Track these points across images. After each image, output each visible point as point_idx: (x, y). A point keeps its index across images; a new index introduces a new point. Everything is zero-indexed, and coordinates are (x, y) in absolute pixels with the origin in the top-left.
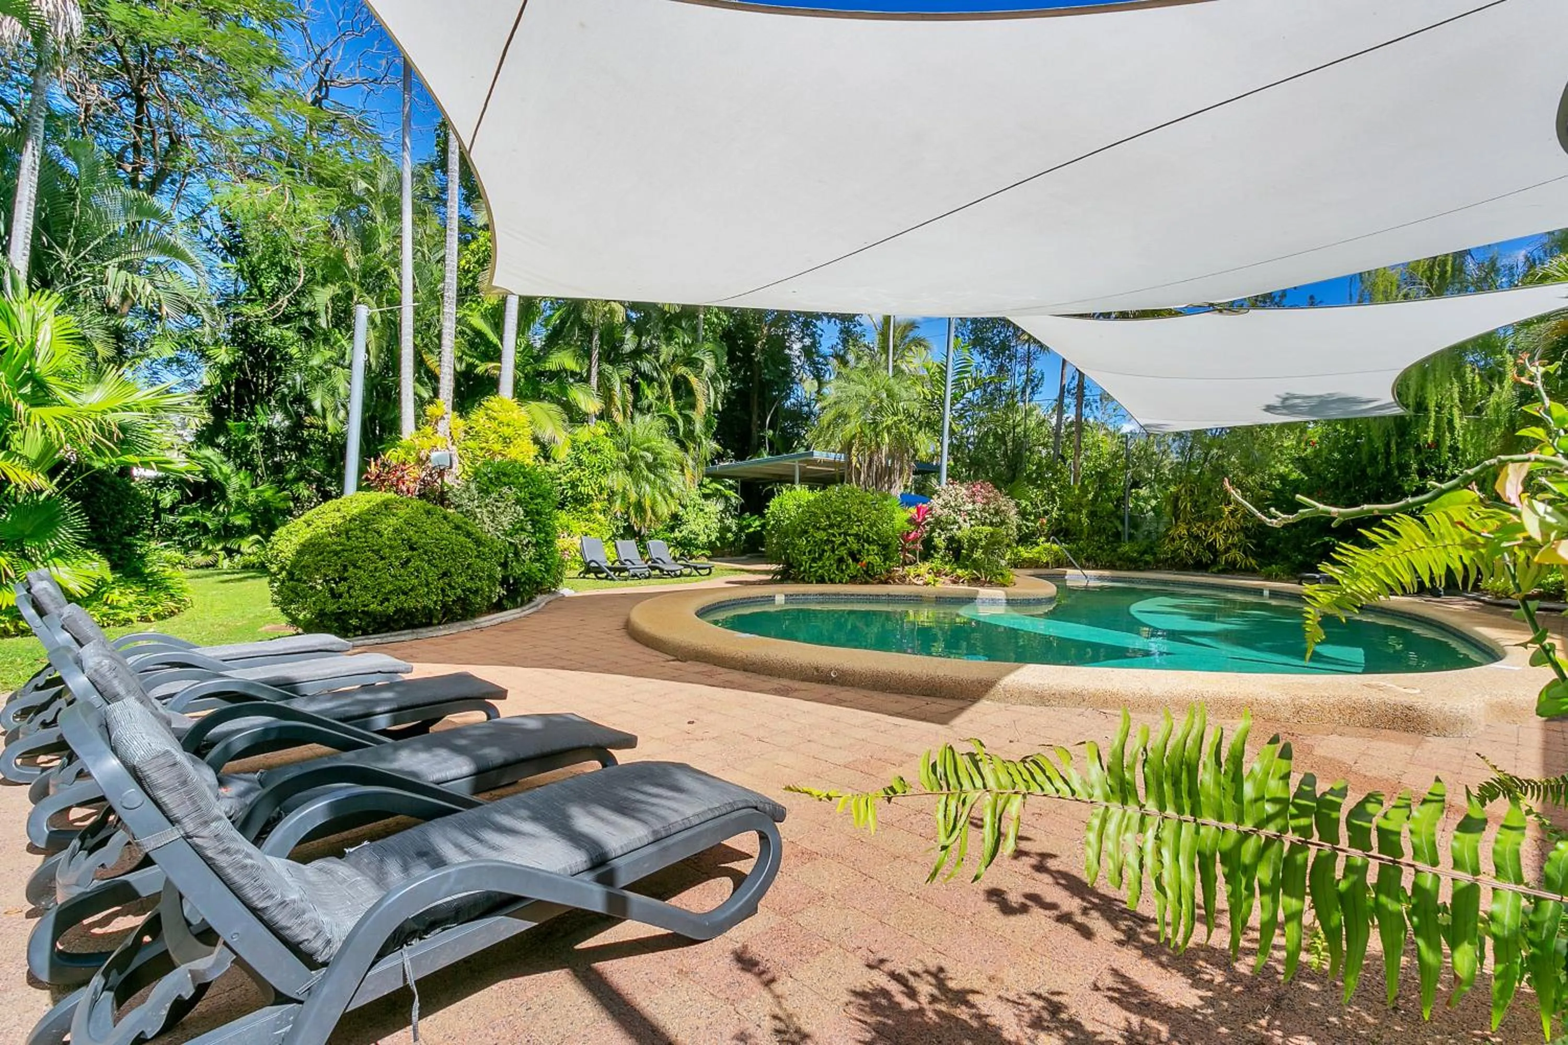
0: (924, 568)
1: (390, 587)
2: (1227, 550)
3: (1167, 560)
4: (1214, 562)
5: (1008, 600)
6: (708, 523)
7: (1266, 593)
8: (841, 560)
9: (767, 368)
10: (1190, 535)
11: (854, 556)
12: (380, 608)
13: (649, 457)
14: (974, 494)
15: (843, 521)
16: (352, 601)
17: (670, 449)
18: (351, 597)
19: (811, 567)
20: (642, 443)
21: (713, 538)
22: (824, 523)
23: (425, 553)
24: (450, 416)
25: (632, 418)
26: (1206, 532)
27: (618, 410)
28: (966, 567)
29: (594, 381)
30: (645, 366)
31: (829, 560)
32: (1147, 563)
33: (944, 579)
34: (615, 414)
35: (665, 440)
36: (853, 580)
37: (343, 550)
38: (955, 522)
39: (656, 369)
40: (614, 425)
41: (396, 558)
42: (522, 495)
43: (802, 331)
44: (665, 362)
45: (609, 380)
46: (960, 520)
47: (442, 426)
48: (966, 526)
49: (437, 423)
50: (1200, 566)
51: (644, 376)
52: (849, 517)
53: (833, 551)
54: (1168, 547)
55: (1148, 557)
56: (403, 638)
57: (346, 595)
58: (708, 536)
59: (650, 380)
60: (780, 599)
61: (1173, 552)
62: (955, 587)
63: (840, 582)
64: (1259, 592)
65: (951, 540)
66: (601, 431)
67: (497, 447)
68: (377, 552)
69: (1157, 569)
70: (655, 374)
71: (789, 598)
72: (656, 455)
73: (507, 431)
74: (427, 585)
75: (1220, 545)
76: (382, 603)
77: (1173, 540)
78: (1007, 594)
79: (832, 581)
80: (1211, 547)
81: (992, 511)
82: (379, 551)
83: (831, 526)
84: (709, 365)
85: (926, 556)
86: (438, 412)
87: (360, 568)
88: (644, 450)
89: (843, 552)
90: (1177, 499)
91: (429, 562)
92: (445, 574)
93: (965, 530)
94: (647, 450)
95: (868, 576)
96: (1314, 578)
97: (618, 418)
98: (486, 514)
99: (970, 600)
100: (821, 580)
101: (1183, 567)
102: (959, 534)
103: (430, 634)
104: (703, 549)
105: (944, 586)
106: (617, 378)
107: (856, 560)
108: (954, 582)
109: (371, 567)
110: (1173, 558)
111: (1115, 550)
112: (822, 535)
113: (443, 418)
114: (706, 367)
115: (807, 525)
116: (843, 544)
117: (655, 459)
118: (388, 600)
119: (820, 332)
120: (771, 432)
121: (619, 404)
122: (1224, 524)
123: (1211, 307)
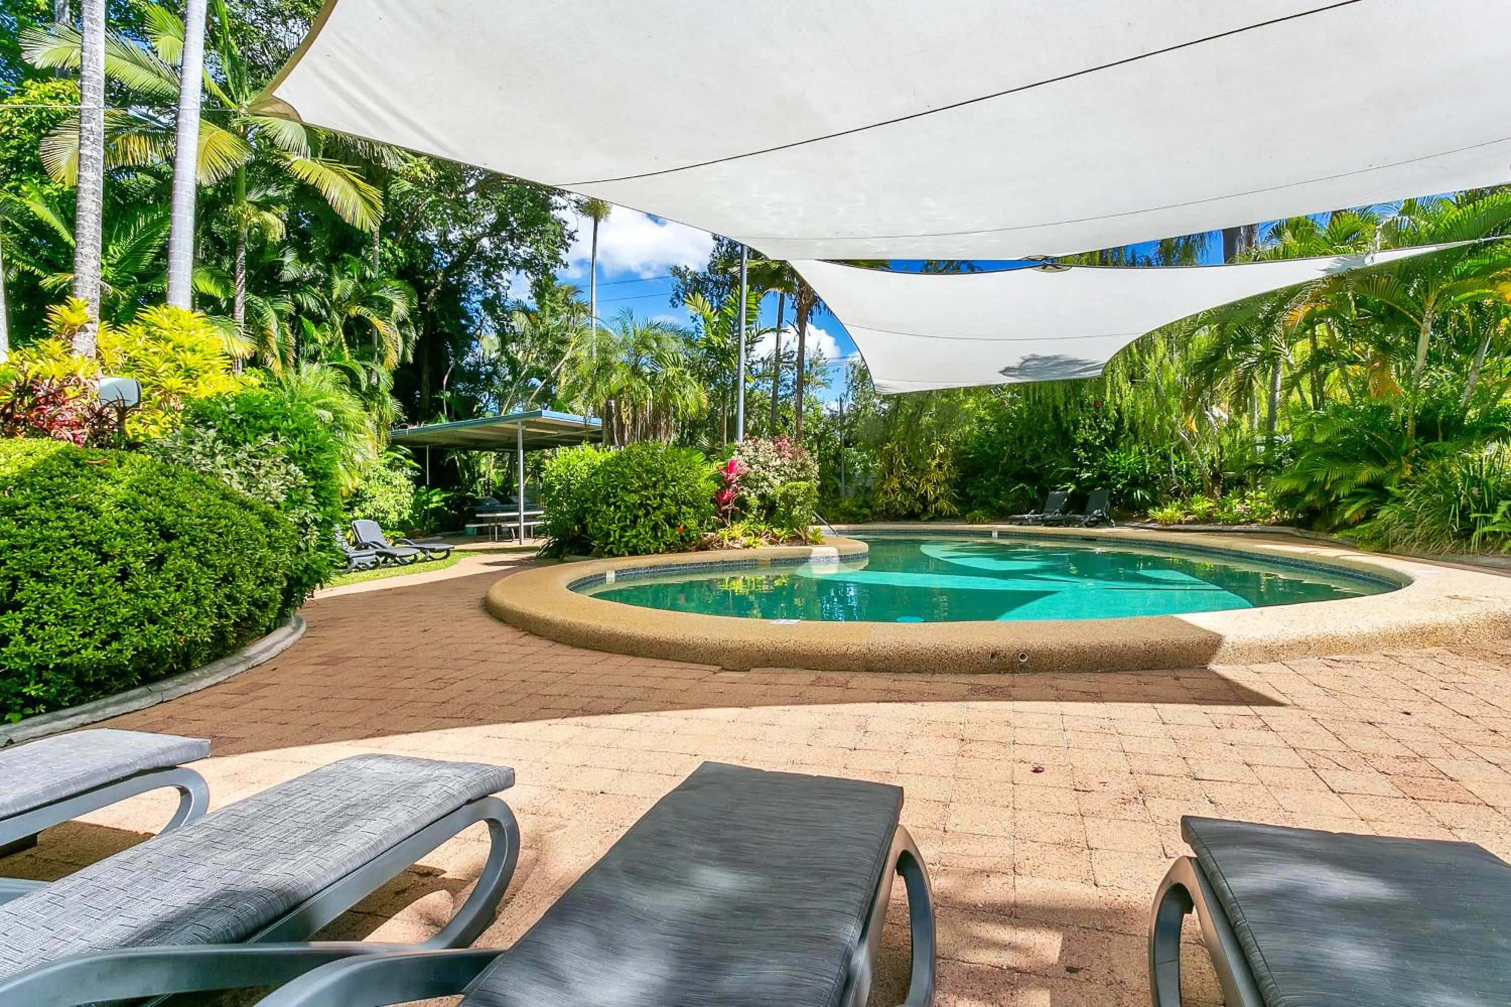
0: (738, 529)
1: (124, 611)
2: (937, 499)
3: (882, 512)
4: (925, 510)
5: (840, 556)
6: (400, 497)
7: (995, 534)
8: (655, 527)
9: (444, 319)
10: (903, 487)
11: (671, 520)
12: (101, 655)
13: (328, 415)
14: (779, 449)
15: (658, 481)
16: (35, 648)
17: (351, 408)
18: (30, 640)
19: (621, 537)
20: (313, 399)
21: (406, 516)
22: (637, 484)
23: (193, 542)
24: (96, 326)
25: (297, 365)
26: (918, 484)
27: (274, 355)
28: (782, 526)
29: (240, 313)
30: (310, 302)
31: (643, 527)
32: (865, 516)
33: (763, 540)
34: (270, 360)
35: (346, 396)
36: (670, 548)
37: (13, 547)
38: (765, 479)
39: (323, 305)
40: (269, 373)
41: (136, 555)
42: (296, 447)
43: (484, 282)
44: (339, 298)
45: (260, 315)
46: (770, 476)
47: (82, 342)
48: (777, 483)
49: (71, 336)
50: (912, 516)
51: (310, 315)
52: (664, 477)
53: (647, 514)
54: (882, 500)
55: (866, 511)
56: (135, 705)
57: (20, 638)
58: (400, 515)
59: (318, 320)
60: (611, 576)
61: (887, 504)
62: (773, 547)
63: (657, 551)
64: (988, 534)
65: (762, 497)
66: (256, 382)
67: (175, 383)
68: (96, 547)
69: (874, 521)
70: (324, 313)
71: (621, 575)
72: (337, 414)
73: (191, 360)
74: (197, 601)
75: (931, 496)
76: (105, 644)
77: (886, 493)
78: (839, 551)
79: (647, 552)
80: (923, 498)
81: (799, 466)
82: (100, 542)
83: (646, 487)
84: (400, 308)
85: (736, 517)
86: (74, 319)
87: (54, 579)
88: (319, 406)
89: (659, 516)
90: (891, 455)
91: (199, 559)
92: (225, 579)
93: (776, 487)
94: (323, 406)
95: (685, 544)
96: (1024, 519)
97: (276, 366)
98: (236, 478)
99: (804, 560)
100: (634, 552)
101: (897, 518)
102: (771, 492)
103: (185, 689)
104: (392, 530)
105: (763, 549)
106: (272, 313)
107: (673, 526)
108: (772, 543)
109: (82, 576)
110: (887, 510)
111: (836, 506)
112: (634, 498)
113: (83, 329)
114: (395, 308)
115: (613, 487)
116: (659, 507)
117: (336, 419)
118: (116, 637)
119: (506, 284)
120: (448, 394)
121: (274, 347)
122: (934, 477)
123: (1029, 263)
